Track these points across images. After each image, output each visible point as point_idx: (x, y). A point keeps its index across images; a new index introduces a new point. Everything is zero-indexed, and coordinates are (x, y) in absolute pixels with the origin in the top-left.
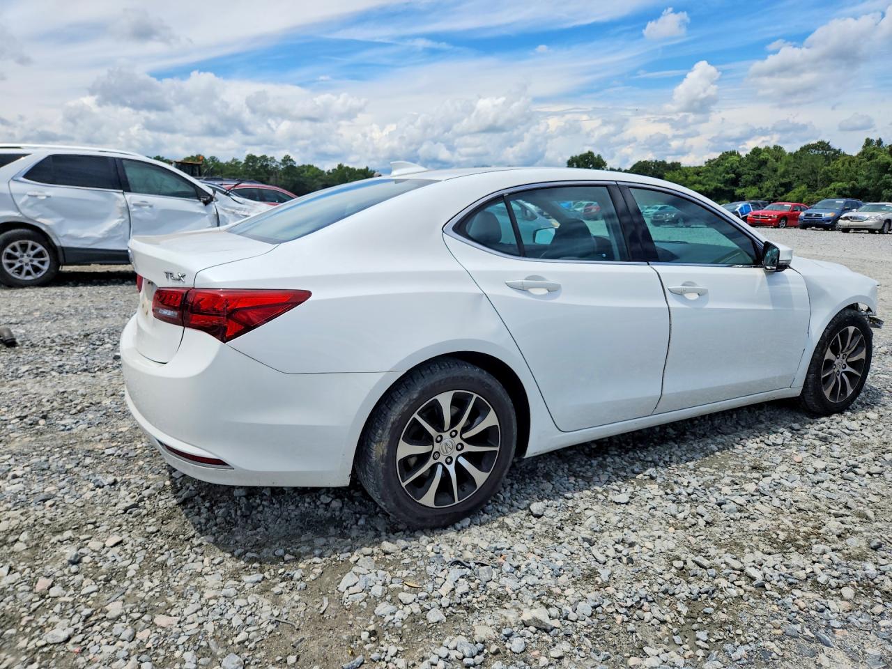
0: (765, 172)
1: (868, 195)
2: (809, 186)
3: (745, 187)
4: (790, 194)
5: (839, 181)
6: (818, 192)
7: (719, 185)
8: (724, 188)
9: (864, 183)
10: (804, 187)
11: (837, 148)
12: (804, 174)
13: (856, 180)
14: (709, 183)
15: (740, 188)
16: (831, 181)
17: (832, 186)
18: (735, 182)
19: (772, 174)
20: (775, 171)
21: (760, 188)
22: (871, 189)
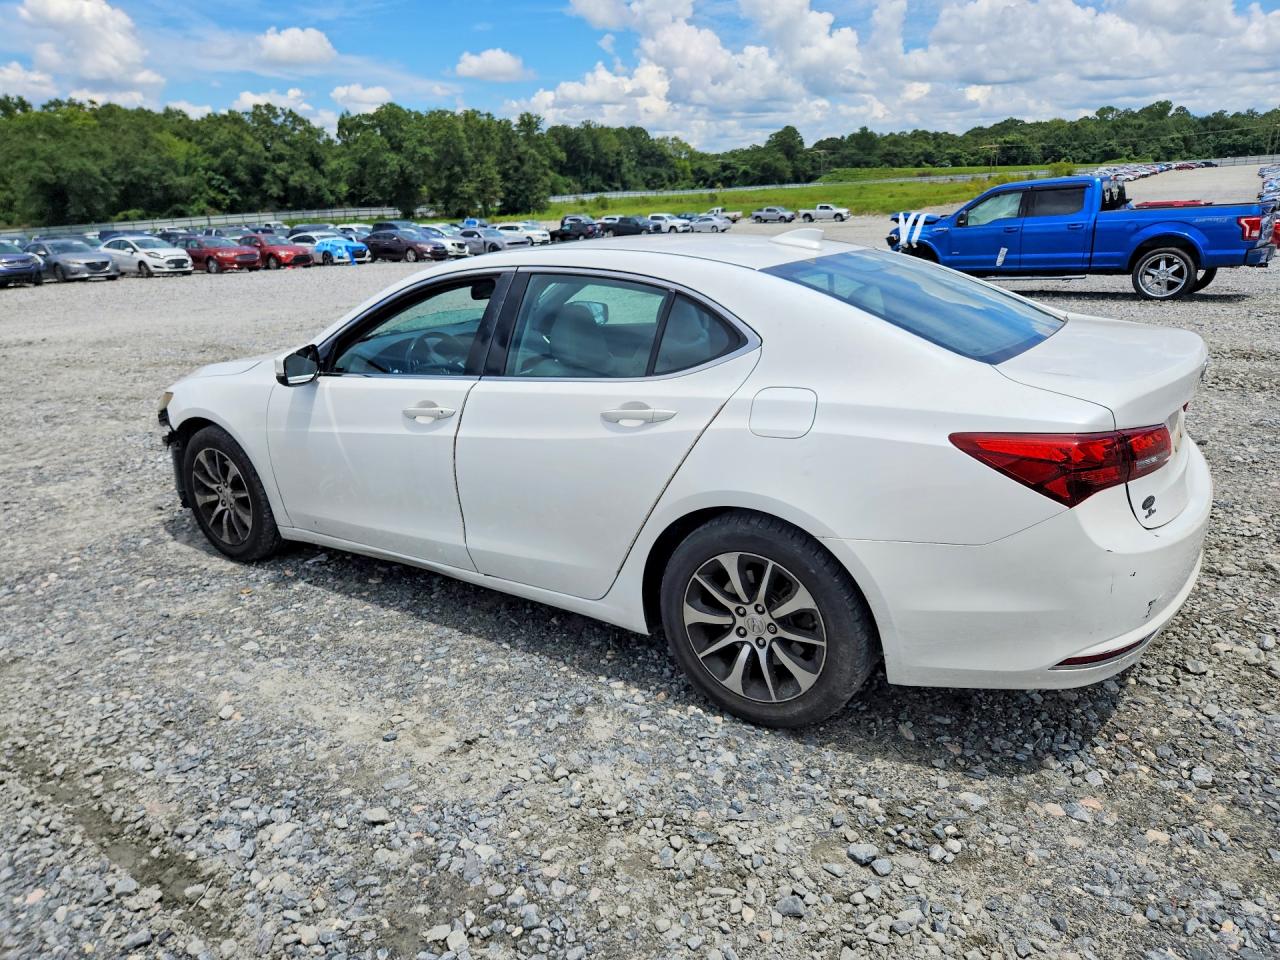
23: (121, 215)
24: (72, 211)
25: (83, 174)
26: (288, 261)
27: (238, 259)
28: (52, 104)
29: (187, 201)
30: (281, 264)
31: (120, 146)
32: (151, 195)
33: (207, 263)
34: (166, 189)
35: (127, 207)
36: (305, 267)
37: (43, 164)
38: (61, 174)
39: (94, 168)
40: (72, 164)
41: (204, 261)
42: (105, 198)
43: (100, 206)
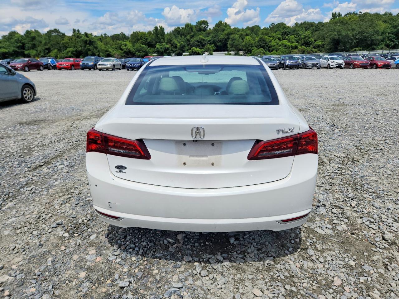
0: (36, 43)
1: (83, 53)
2: (58, 50)
3: (28, 50)
4: (51, 54)
5: (70, 48)
6: (62, 52)
7: (15, 49)
8: (18, 50)
9: (80, 49)
10: (56, 50)
11: (63, 33)
12: (54, 44)
13: (76, 47)
14: (9, 48)
15: (26, 50)
16: (67, 48)
17: (68, 50)
18: (23, 47)
19: (40, 44)
20: (41, 42)
21: (36, 51)
22: (83, 51)
23: (354, 49)
24: (339, 48)
25: (347, 36)
26: (380, 66)
27: (361, 65)
28: (348, 14)
29: (379, 44)
30: (377, 67)
31: (362, 27)
32: (367, 43)
33: (350, 65)
34: (372, 40)
35: (357, 47)
36: (387, 69)
37: (336, 33)
38: (340, 36)
39: (350, 34)
40: (344, 33)
41: (349, 65)
42: (351, 44)
43: (348, 46)
